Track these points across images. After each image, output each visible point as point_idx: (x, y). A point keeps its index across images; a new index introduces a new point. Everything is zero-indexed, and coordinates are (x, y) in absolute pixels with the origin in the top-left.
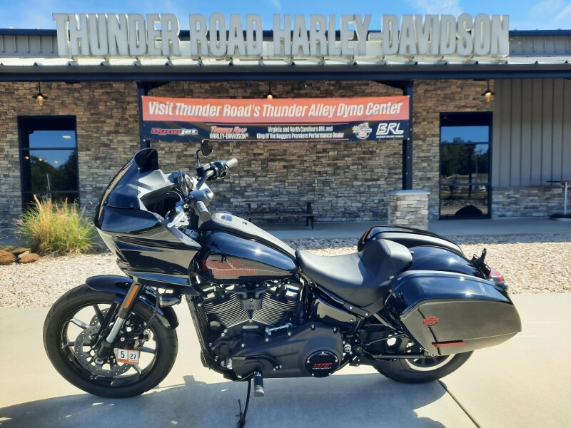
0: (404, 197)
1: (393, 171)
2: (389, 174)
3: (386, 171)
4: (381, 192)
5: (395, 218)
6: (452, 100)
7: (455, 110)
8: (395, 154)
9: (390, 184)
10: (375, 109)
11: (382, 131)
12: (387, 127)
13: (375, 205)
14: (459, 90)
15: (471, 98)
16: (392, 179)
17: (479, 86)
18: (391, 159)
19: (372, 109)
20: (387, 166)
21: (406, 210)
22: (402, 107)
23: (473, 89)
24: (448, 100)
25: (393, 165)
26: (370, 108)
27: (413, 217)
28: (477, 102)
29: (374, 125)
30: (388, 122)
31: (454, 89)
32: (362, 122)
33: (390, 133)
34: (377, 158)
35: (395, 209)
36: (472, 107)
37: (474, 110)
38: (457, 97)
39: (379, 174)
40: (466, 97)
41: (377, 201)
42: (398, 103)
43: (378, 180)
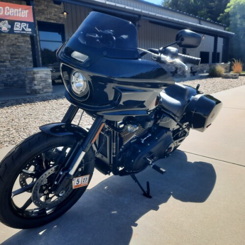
0: (38, 71)
1: (14, 56)
2: (11, 58)
3: (9, 56)
4: (8, 70)
5: (33, 85)
6: (43, 14)
7: (45, 20)
8: (13, 45)
9: (12, 65)
10: (11, 12)
11: (18, 28)
12: (20, 26)
13: (5, 79)
14: (46, 8)
15: (53, 14)
16: (14, 62)
17: (57, 8)
18: (11, 48)
19: (9, 11)
20: (9, 52)
21: (39, 80)
22: (28, 13)
23: (53, 9)
24: (41, 13)
25: (13, 53)
26: (8, 11)
27: (44, 84)
28: (56, 17)
29: (12, 23)
30: (21, 22)
31: (43, 7)
32: (4, 20)
33: (23, 30)
34: (2, 47)
35: (33, 79)
36: (54, 20)
37: (55, 22)
38: (46, 12)
39: (5, 58)
40: (50, 13)
41: (6, 76)
42: (26, 10)
43: (4, 62)
